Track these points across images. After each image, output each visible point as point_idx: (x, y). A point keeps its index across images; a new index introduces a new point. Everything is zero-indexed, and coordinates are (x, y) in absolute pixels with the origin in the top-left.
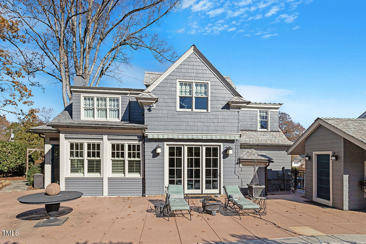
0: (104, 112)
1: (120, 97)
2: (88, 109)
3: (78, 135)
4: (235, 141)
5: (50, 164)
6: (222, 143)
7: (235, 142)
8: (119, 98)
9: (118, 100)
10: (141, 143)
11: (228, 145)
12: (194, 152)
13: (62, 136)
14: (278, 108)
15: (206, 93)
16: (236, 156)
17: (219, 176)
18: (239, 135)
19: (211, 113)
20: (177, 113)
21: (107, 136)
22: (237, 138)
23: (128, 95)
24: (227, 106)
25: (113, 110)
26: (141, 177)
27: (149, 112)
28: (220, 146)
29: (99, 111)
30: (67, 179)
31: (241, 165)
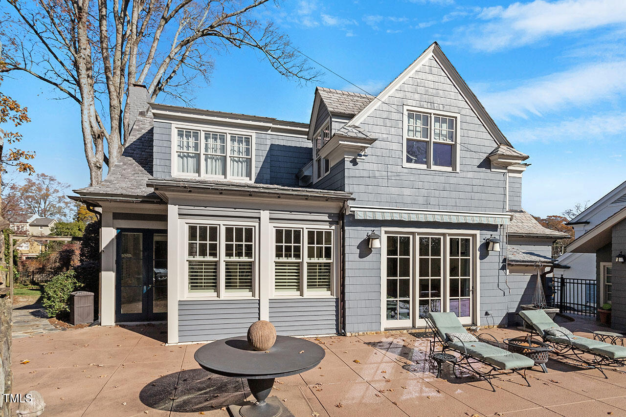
0: (219, 164)
1: (253, 134)
2: (185, 156)
3: (207, 208)
4: (499, 227)
5: (113, 272)
6: (479, 231)
7: (499, 229)
8: (251, 136)
9: (248, 140)
10: (333, 227)
11: (488, 234)
12: (431, 247)
13: (173, 210)
14: (521, 172)
15: (452, 136)
16: (501, 254)
17: (471, 293)
18: (510, 217)
19: (462, 175)
20: (405, 170)
21: (268, 211)
22: (506, 221)
23: (269, 132)
24: (487, 164)
25: (236, 159)
26: (332, 297)
27: (354, 167)
28: (474, 236)
29: (209, 160)
30: (181, 303)
31: (508, 271)
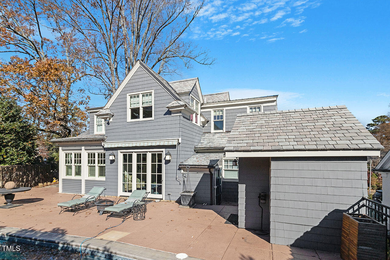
6: (164, 149)
7: (177, 147)
15: (151, 101)
18: (177, 140)
19: (155, 121)
20: (128, 123)
21: (84, 147)
24: (169, 112)
27: (108, 126)
28: (163, 152)
30: (63, 179)
31: (182, 171)
